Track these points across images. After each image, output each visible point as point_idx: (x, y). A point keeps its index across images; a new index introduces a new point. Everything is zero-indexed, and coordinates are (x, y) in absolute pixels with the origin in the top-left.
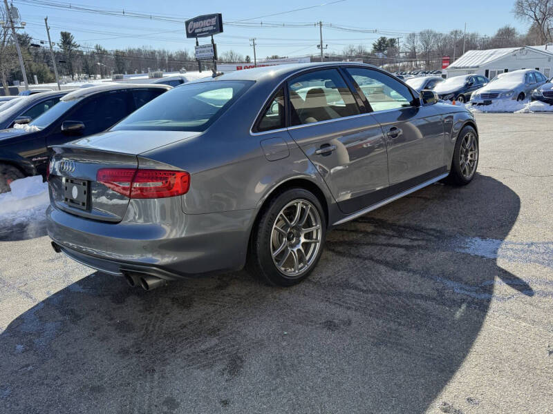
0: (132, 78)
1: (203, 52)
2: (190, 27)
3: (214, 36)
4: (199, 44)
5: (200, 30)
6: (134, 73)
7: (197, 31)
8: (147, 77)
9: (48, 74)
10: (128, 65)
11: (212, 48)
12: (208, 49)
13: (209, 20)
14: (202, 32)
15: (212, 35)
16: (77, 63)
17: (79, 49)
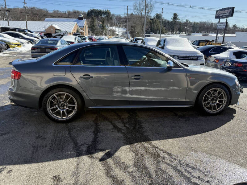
0: (195, 35)
1: (221, 25)
2: (218, 13)
3: (228, 18)
4: (220, 22)
5: (222, 15)
6: (199, 33)
7: (220, 15)
8: (201, 35)
9: (164, 30)
10: (198, 29)
11: (225, 24)
12: (223, 24)
13: (227, 10)
14: (223, 16)
15: (227, 18)
16: (177, 27)
17: (179, 21)
